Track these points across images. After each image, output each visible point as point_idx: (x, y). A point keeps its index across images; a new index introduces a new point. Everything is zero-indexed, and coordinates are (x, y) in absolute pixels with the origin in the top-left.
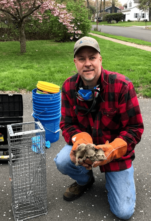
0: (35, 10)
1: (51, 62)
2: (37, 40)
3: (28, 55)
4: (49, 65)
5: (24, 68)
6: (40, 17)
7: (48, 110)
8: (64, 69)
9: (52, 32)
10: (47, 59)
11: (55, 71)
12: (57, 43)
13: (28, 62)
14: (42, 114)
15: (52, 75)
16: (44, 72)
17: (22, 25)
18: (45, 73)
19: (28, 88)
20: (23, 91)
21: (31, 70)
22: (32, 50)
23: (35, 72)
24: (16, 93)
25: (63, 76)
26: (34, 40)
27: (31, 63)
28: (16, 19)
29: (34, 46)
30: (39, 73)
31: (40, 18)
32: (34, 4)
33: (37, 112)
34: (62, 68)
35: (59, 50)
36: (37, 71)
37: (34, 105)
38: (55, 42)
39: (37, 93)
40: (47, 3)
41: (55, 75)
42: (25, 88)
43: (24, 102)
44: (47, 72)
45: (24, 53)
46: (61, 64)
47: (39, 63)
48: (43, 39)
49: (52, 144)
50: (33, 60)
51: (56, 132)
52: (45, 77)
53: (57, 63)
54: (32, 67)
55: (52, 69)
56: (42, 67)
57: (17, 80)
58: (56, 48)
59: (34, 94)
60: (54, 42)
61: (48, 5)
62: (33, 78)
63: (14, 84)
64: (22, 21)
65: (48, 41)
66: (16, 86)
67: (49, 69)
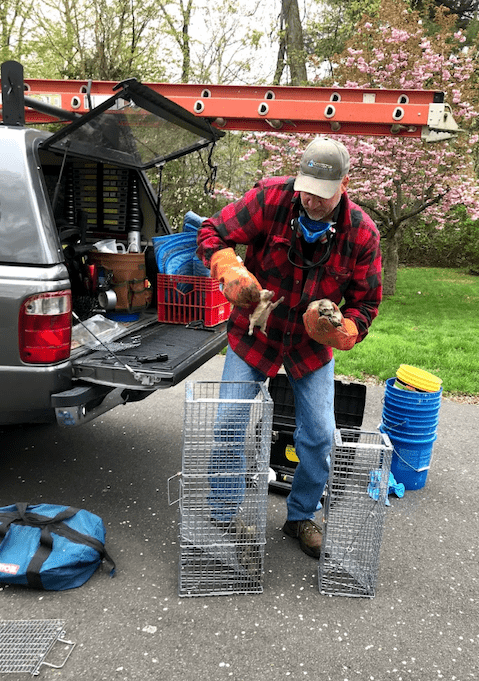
0: (429, 205)
1: (447, 322)
2: (425, 266)
3: (397, 302)
4: (441, 330)
5: (382, 330)
6: (442, 217)
7: (411, 423)
8: (473, 343)
9: (464, 250)
10: (438, 315)
11: (451, 346)
12: (473, 277)
13: (394, 317)
14: (398, 428)
15: (440, 354)
16: (425, 345)
17: (396, 235)
18: (425, 347)
19: (382, 374)
20: (370, 379)
21: (398, 337)
22: (408, 291)
23: (405, 343)
24: (356, 382)
25: (465, 358)
26: (418, 265)
27: (399, 319)
28: (386, 222)
29: (415, 282)
30: (413, 345)
31: (440, 220)
32: (429, 191)
33: (388, 424)
34: (470, 340)
35: (474, 295)
36: (409, 340)
37: (385, 409)
38: (469, 274)
39: (395, 386)
40: (460, 190)
41: (449, 354)
42: (376, 373)
43: (367, 401)
44: (431, 346)
45: (390, 297)
46: (470, 331)
47: (418, 323)
48: (442, 265)
49: (409, 492)
50: (405, 314)
51: (420, 470)
52: (425, 354)
53: (461, 327)
54: (399, 331)
55: (446, 340)
56: (422, 332)
57: (363, 355)
58: (467, 290)
59: (388, 387)
60: (466, 273)
61: (462, 194)
62: (396, 355)
63: (355, 362)
64: (396, 226)
65: (451, 272)
66: (358, 368)
67: (438, 338)
